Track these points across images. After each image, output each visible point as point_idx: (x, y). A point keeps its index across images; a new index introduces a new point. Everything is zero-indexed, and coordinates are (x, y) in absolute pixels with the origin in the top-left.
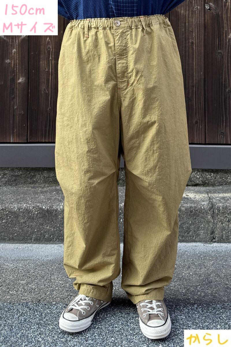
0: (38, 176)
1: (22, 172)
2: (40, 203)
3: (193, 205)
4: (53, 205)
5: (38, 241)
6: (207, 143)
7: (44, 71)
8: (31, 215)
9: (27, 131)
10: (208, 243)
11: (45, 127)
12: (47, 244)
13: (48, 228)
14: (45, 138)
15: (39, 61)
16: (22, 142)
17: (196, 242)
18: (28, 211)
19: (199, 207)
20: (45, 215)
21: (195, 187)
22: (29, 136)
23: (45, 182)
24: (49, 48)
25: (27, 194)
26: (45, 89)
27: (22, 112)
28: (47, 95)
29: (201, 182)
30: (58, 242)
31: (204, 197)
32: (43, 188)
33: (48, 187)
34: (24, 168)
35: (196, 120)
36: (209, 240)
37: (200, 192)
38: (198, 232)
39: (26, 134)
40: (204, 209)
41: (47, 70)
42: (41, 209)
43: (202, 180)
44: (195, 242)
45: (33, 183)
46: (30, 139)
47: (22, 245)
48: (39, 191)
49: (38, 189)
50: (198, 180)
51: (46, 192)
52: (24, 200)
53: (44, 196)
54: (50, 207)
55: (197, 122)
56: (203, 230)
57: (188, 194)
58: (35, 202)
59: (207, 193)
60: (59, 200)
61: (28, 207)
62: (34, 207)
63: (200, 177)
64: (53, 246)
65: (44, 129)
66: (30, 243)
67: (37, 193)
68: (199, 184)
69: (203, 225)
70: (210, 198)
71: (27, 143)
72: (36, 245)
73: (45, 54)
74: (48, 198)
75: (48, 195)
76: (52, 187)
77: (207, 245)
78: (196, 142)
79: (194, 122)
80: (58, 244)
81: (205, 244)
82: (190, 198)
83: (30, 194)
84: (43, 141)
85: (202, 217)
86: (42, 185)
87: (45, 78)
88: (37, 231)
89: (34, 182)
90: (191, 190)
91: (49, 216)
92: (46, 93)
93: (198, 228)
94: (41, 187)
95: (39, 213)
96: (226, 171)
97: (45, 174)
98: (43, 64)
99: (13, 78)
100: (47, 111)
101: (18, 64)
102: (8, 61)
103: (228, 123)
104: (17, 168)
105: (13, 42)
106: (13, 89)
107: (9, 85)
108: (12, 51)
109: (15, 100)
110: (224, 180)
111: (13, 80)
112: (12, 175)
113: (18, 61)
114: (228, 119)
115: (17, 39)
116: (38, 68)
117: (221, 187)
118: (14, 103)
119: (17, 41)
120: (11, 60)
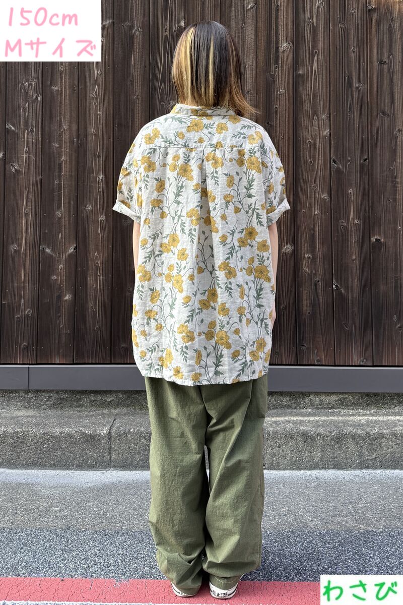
0: (84, 399)
1: (68, 394)
2: (83, 427)
4: (96, 430)
5: (80, 467)
7: (92, 287)
9: (72, 351)
11: (92, 347)
12: (90, 470)
14: (92, 358)
15: (87, 278)
16: (68, 363)
18: (70, 435)
20: (87, 439)
22: (76, 357)
23: (92, 405)
24: (97, 263)
25: (71, 418)
26: (92, 306)
27: (69, 332)
32: (89, 412)
33: (95, 411)
34: (70, 391)
39: (72, 354)
41: (94, 286)
42: (84, 433)
46: (77, 359)
48: (84, 415)
49: (84, 413)
52: (68, 424)
53: (89, 420)
60: (103, 424)
61: (70, 431)
62: (76, 432)
64: (95, 472)
66: (72, 470)
67: (82, 417)
71: (73, 364)
72: (78, 471)
73: (93, 269)
74: (92, 423)
75: (94, 419)
76: (99, 411)
80: (101, 470)
84: (90, 362)
86: (89, 409)
87: (92, 294)
88: (80, 457)
89: (80, 406)
91: (92, 441)
92: (93, 311)
94: (87, 411)
96: (281, 394)
97: (92, 397)
98: (90, 280)
99: (59, 295)
100: (94, 330)
101: (64, 281)
102: (54, 277)
103: (283, 342)
104: (62, 391)
105: (59, 257)
106: (59, 307)
107: (55, 302)
108: (58, 266)
109: (61, 318)
110: (279, 403)
111: (60, 297)
112: (57, 399)
113: (64, 277)
114: (283, 338)
115: (64, 254)
116: (85, 285)
117: (276, 411)
118: (60, 322)
119: (64, 256)
120: (58, 276)
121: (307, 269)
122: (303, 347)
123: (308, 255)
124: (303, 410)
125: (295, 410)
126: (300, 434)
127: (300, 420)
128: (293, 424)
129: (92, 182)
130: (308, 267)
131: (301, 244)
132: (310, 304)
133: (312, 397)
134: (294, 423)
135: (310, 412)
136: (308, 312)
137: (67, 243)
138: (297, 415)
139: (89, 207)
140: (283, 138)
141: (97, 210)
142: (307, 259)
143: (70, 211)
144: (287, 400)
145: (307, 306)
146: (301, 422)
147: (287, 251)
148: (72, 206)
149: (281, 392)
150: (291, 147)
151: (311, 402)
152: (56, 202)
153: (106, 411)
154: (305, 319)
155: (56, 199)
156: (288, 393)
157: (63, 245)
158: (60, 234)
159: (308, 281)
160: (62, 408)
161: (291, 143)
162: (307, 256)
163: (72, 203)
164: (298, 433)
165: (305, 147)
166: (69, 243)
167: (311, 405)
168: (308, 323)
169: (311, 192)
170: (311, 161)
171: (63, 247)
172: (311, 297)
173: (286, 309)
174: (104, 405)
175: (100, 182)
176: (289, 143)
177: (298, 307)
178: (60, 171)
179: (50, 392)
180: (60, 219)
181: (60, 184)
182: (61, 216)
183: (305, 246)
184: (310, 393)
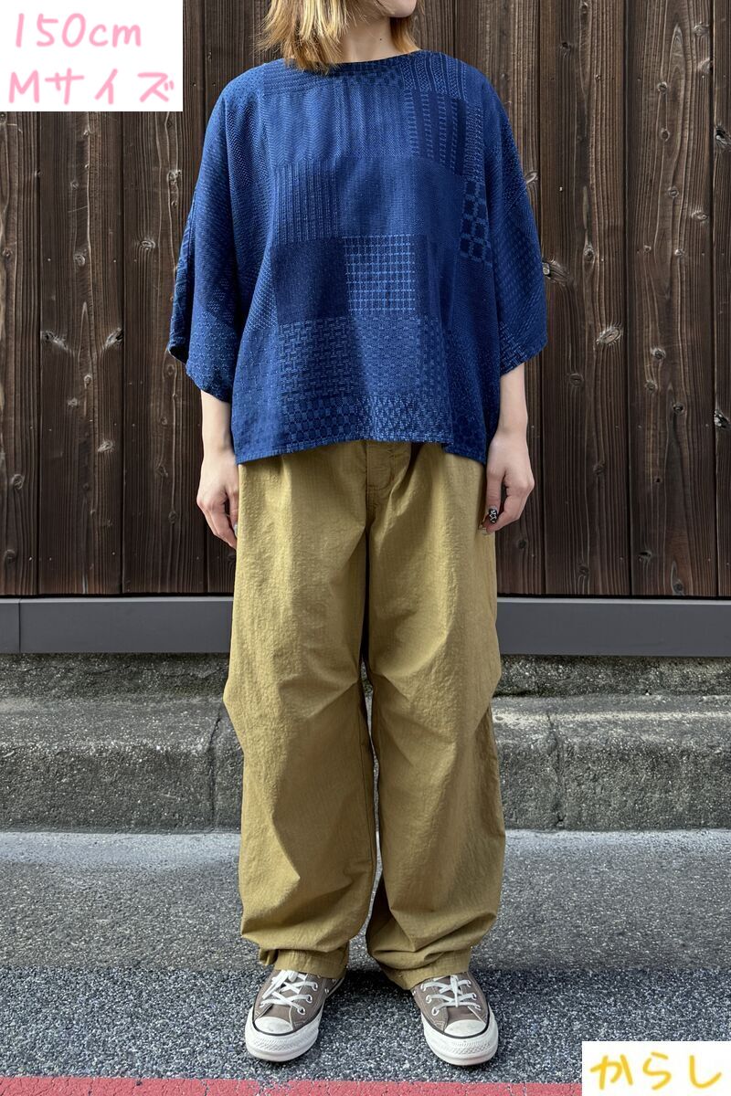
0: (147, 674)
1: (109, 663)
2: (149, 736)
3: (511, 742)
4: (179, 743)
5: (145, 826)
6: (547, 593)
7: (160, 424)
8: (130, 765)
9: (119, 567)
10: (546, 830)
11: (163, 558)
12: (167, 833)
13: (168, 796)
14: (163, 583)
15: (148, 402)
16: (109, 593)
17: (519, 828)
18: (120, 757)
19: (525, 745)
20: (160, 765)
21: (521, 698)
22: (126, 579)
23: (164, 688)
24: (171, 370)
25: (120, 717)
26: (161, 467)
27: (109, 523)
28: (166, 482)
29: (533, 687)
30: (193, 829)
31: (539, 721)
32: (159, 702)
33: (171, 699)
34: (115, 656)
35: (521, 539)
36: (548, 823)
37: (531, 711)
38: (521, 805)
39: (117, 574)
40: (536, 751)
41: (166, 422)
42: (152, 751)
43: (535, 682)
44: (515, 828)
45: (135, 691)
46: (128, 586)
47: (106, 836)
48: (149, 710)
49: (147, 705)
50: (528, 683)
51: (165, 711)
52: (113, 730)
53: (160, 721)
54: (173, 747)
55: (523, 544)
56: (535, 799)
57: (503, 716)
58: (138, 736)
59: (548, 712)
60: (193, 729)
61: (120, 747)
62: (134, 747)
63: (532, 675)
64: (179, 837)
65: (160, 562)
66: (126, 833)
67: (144, 714)
68: (529, 691)
69: (535, 788)
70: (552, 725)
71: (121, 595)
72: (140, 836)
73: (161, 384)
74: (169, 727)
75: (171, 719)
76: (180, 699)
77: (544, 836)
78: (521, 592)
79: (517, 544)
80: (191, 833)
81: (538, 835)
82: (506, 724)
83: (127, 715)
84: (159, 591)
85: (533, 770)
86: (158, 696)
87: (161, 441)
88: (144, 804)
89: (137, 689)
90: (510, 706)
91: (170, 768)
92: (165, 477)
93: (523, 796)
94: (153, 700)
95: (148, 760)
96: (593, 661)
97: (165, 669)
98: (156, 408)
99: (85, 442)
100: (167, 520)
101: (96, 409)
102: (73, 402)
103: (598, 546)
104: (96, 656)
105: (84, 356)
106: (86, 468)
107: (77, 458)
108: (83, 377)
109: (91, 494)
110: (588, 681)
111: (87, 447)
112: (86, 673)
113: (96, 402)
114: (598, 537)
115: (94, 349)
116: (144, 419)
117: (581, 698)
118: (89, 502)
119: (95, 354)
120: (81, 398)
121: (654, 382)
122: (645, 557)
123: (655, 350)
124: (644, 698)
125: (626, 697)
126: (641, 752)
127: (640, 720)
128: (625, 728)
129: (155, 185)
130: (657, 376)
131: (641, 324)
132: (661, 460)
133: (664, 668)
134: (626, 725)
135: (660, 703)
136: (656, 477)
137: (101, 325)
138: (631, 708)
139: (150, 243)
140: (600, 79)
141: (169, 248)
142: (653, 359)
143: (105, 252)
144: (607, 675)
145: (654, 464)
146: (642, 723)
147: (609, 339)
148: (110, 241)
149: (593, 657)
150: (619, 98)
151: (661, 680)
152: (73, 231)
153: (196, 700)
154: (649, 495)
155: (73, 223)
156: (609, 658)
157: (93, 328)
158: (85, 305)
159: (655, 409)
160: (96, 694)
161: (618, 91)
162: (653, 351)
163: (111, 233)
164: (638, 748)
165: (651, 100)
166: (106, 324)
167: (663, 686)
168: (655, 505)
169: (664, 205)
170: (665, 133)
171: (93, 334)
172: (662, 444)
173: (605, 471)
174: (191, 686)
175: (173, 183)
176: (614, 91)
177: (633, 467)
178: (81, 160)
179: (68, 658)
180: (83, 269)
181: (81, 190)
182: (87, 262)
183: (650, 330)
184: (659, 660)
